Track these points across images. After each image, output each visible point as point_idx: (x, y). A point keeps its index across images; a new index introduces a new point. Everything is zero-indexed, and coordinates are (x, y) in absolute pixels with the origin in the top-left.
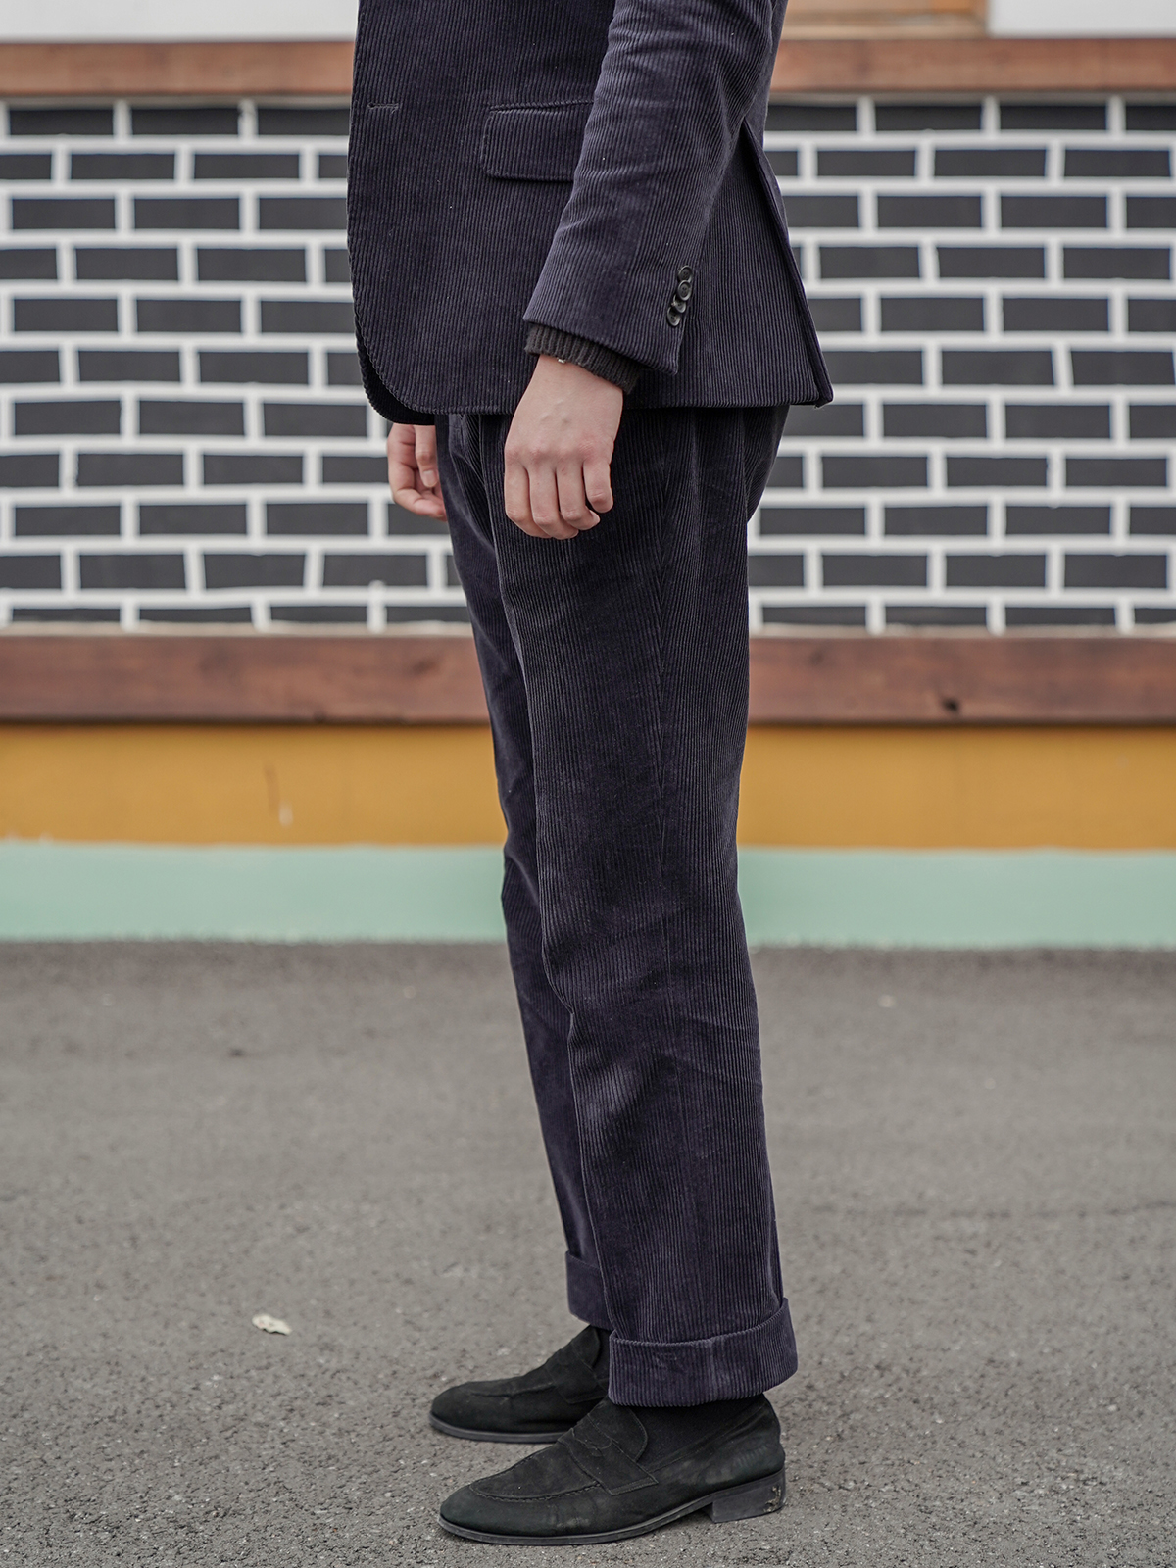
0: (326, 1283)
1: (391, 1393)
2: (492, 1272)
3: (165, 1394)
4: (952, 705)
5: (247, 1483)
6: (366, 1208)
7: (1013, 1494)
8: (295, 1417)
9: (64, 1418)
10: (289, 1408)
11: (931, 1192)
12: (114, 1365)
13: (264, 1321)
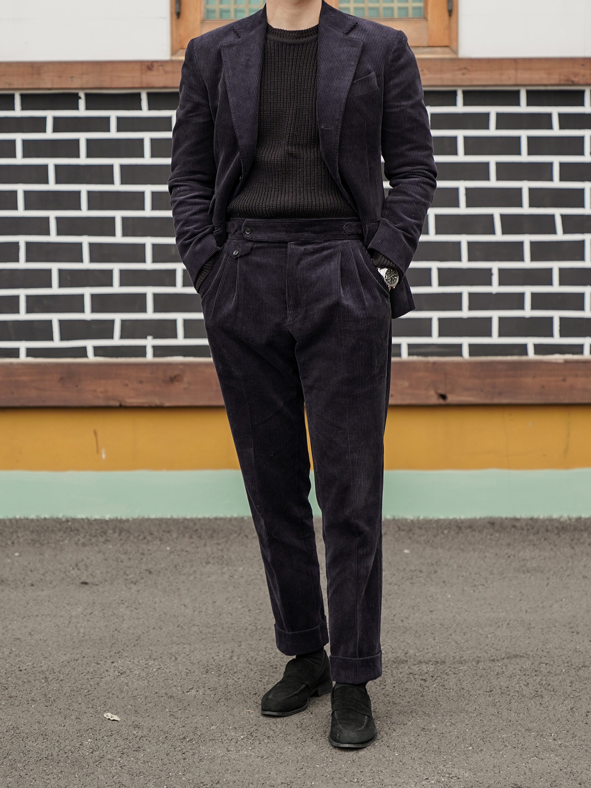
0: (134, 697)
1: (165, 746)
2: (208, 692)
3: (68, 748)
4: (443, 397)
5: (106, 783)
6: (151, 662)
7: (421, 783)
8: (125, 756)
9: (26, 758)
10: (122, 752)
11: (411, 652)
12: (44, 735)
13: (108, 715)
